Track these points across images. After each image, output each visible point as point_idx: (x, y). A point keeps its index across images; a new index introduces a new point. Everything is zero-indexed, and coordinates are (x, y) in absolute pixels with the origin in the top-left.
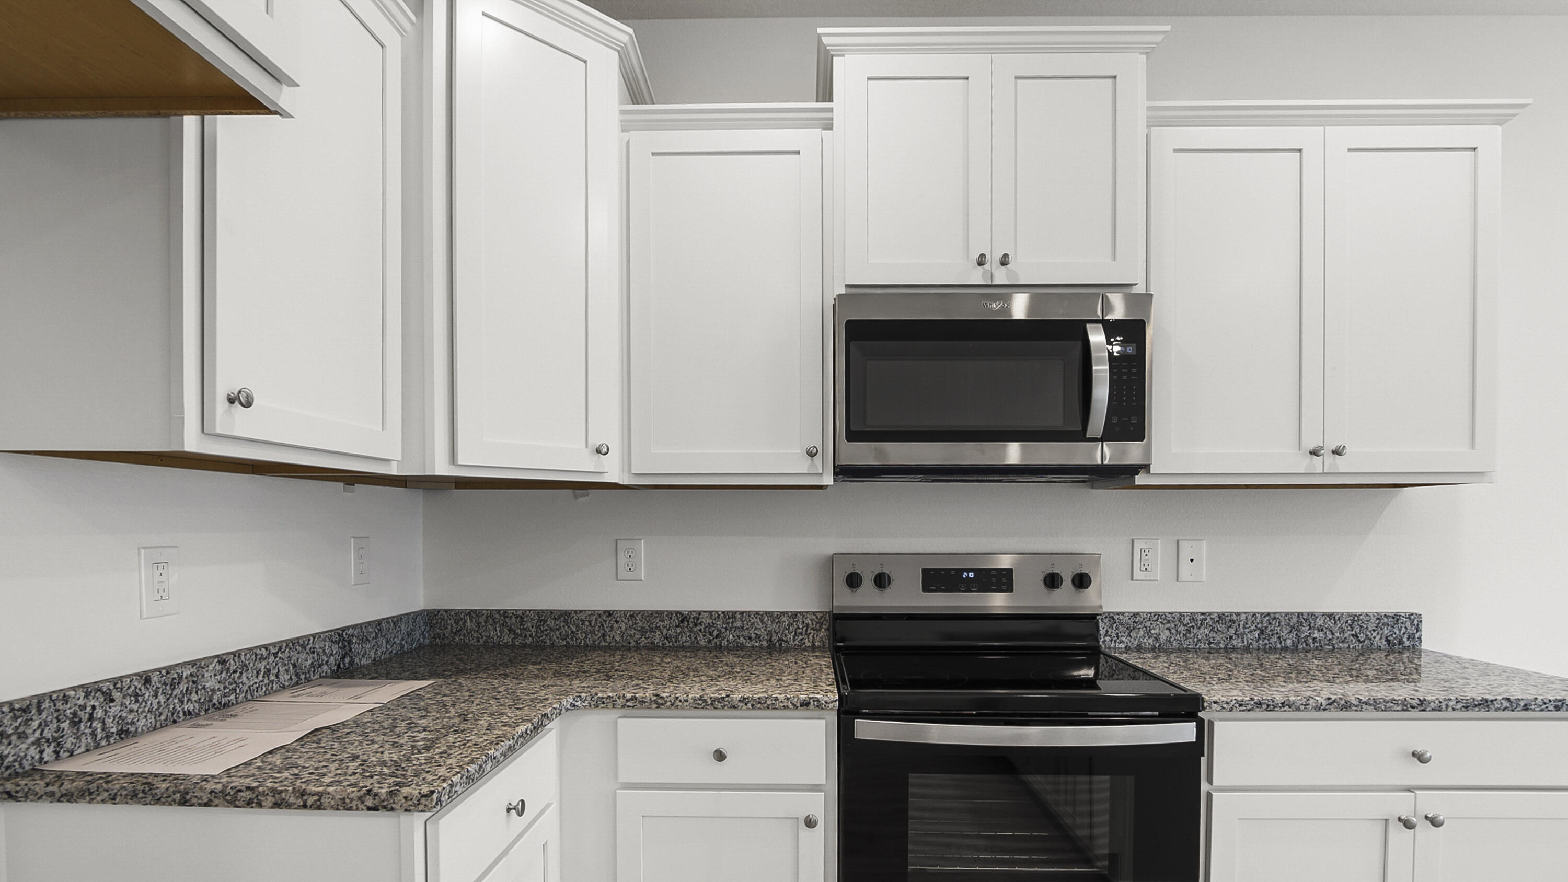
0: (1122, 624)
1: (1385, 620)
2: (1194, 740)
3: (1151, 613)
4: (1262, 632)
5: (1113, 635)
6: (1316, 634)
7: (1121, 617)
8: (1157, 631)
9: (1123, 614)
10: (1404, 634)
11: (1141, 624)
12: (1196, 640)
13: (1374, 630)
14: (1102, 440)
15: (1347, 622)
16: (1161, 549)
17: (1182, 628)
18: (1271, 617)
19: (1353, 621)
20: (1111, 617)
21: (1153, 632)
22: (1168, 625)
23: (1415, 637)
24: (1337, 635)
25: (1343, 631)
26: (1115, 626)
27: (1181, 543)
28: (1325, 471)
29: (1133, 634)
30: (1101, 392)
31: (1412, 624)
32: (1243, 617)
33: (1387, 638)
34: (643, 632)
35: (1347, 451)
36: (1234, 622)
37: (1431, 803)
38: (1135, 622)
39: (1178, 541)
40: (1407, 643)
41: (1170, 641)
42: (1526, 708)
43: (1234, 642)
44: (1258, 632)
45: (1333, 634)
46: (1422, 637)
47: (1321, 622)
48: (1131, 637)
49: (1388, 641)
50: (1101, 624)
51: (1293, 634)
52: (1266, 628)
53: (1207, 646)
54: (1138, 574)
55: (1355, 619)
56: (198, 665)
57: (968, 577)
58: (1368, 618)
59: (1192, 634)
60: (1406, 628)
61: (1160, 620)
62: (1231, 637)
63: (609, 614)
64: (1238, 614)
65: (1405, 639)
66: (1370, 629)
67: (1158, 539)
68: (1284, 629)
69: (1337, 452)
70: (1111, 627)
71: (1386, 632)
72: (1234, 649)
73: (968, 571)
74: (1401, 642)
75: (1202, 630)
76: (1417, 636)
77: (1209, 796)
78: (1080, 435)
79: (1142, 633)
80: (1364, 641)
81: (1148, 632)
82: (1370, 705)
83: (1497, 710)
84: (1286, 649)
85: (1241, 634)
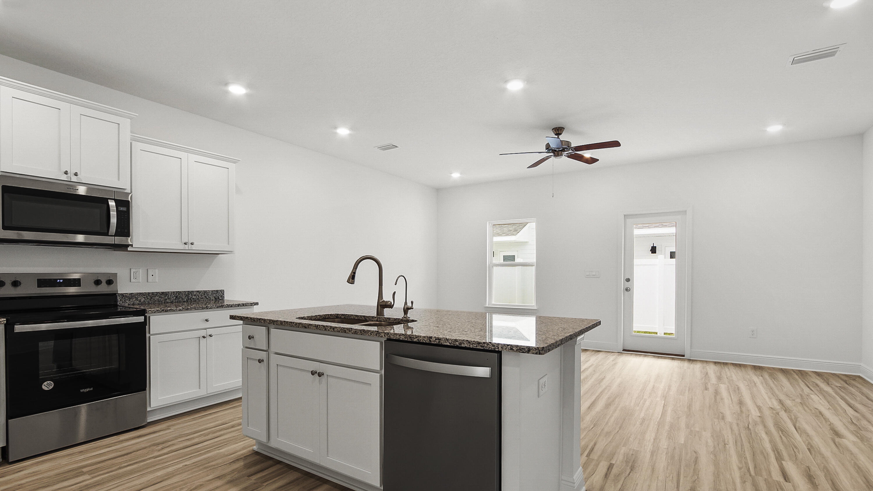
0: (127, 297)
1: (214, 292)
2: (143, 321)
3: (137, 293)
4: (176, 297)
5: (123, 301)
6: (194, 297)
7: (126, 295)
8: (140, 299)
9: (127, 293)
10: (220, 295)
11: (134, 296)
12: (154, 301)
13: (211, 295)
14: (115, 236)
15: (203, 293)
16: (141, 272)
17: (149, 297)
18: (179, 293)
19: (205, 293)
20: (122, 295)
21: (138, 299)
22: (144, 297)
23: (223, 297)
24: (200, 297)
25: (202, 296)
26: (124, 298)
27: (148, 270)
28: (189, 249)
29: (131, 300)
30: (114, 220)
31: (222, 293)
32: (170, 293)
33: (215, 297)
35: (195, 243)
36: (167, 294)
37: (210, 332)
38: (132, 296)
39: (147, 269)
41: (145, 302)
42: (231, 306)
43: (167, 301)
44: (175, 297)
45: (199, 297)
46: (225, 297)
47: (195, 293)
48: (130, 301)
50: (118, 297)
51: (187, 297)
52: (178, 296)
53: (158, 302)
54: (132, 280)
57: (60, 282)
58: (209, 292)
59: (153, 299)
60: (220, 294)
61: (141, 295)
62: (166, 299)
64: (168, 292)
65: (220, 297)
66: (210, 295)
67: (140, 269)
68: (184, 296)
69: (192, 244)
70: (122, 298)
71: (214, 295)
72: (167, 303)
73: (60, 279)
74: (219, 298)
75: (156, 298)
76: (223, 296)
77: (150, 337)
78: (107, 234)
79: (134, 299)
80: (208, 298)
81: (137, 299)
82: (194, 308)
83: (225, 307)
84: (184, 302)
85: (170, 298)
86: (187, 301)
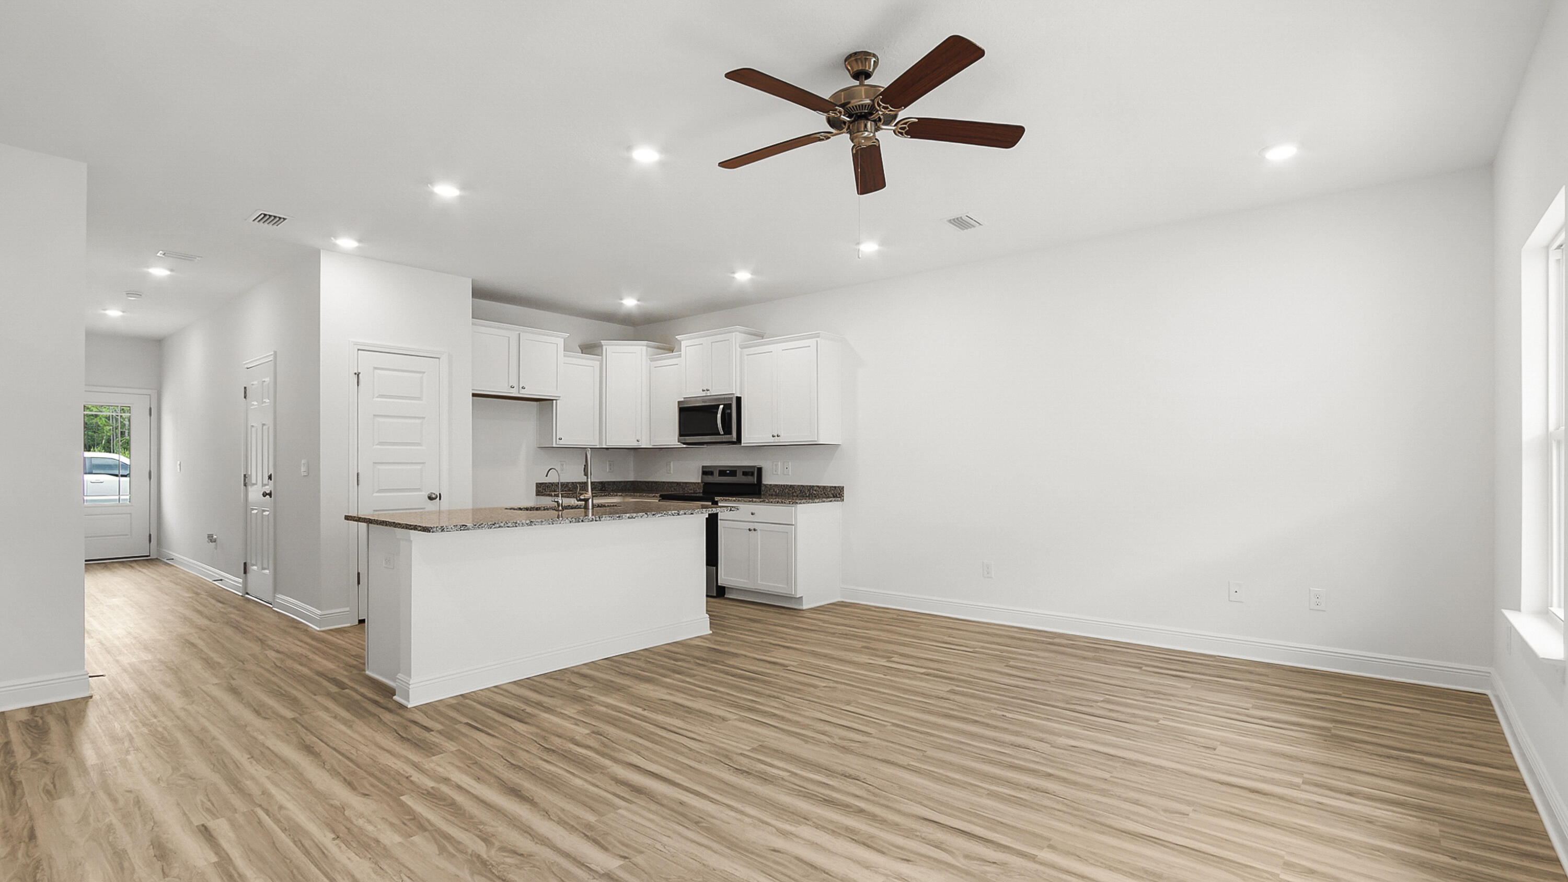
0: (768, 488)
1: (832, 488)
3: (774, 485)
5: (766, 491)
7: (768, 485)
8: (776, 490)
12: (784, 493)
13: (829, 491)
14: (723, 435)
15: (822, 489)
20: (765, 485)
23: (841, 494)
27: (784, 463)
35: (781, 435)
44: (800, 491)
49: (829, 494)
50: (763, 488)
51: (809, 492)
54: (774, 472)
58: (828, 487)
60: (838, 491)
65: (838, 494)
67: (779, 462)
69: (779, 437)
71: (832, 492)
73: (727, 471)
75: (786, 490)
79: (772, 490)
86: (809, 496)
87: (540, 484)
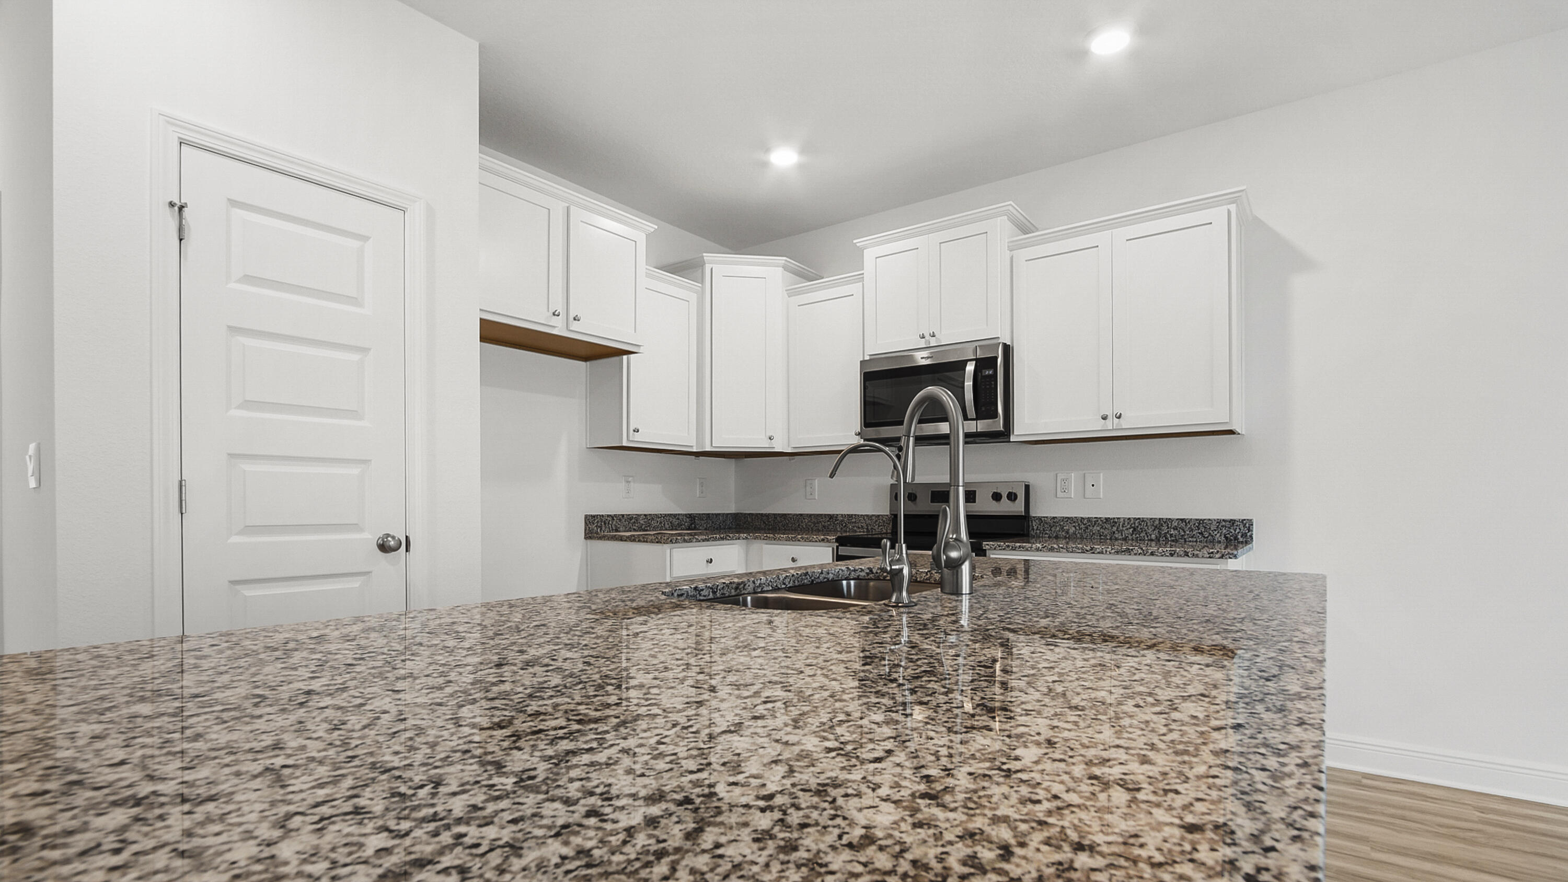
0: (1047, 522)
1: (1224, 523)
3: (1065, 517)
4: (1135, 529)
5: (1040, 530)
6: (1173, 532)
7: (1046, 519)
8: (1068, 528)
9: (1048, 517)
10: (1239, 532)
11: (1058, 523)
12: (1092, 533)
13: (1215, 530)
14: (976, 419)
15: (1195, 524)
16: (1074, 478)
17: (1083, 526)
18: (1141, 520)
19: (1199, 524)
20: (1040, 519)
22: (1075, 524)
23: (1247, 535)
24: (1188, 532)
25: (1192, 530)
26: (1040, 525)
27: (1087, 475)
28: (1114, 428)
29: (1053, 529)
30: (969, 395)
31: (1245, 526)
32: (1122, 520)
33: (1225, 535)
34: (814, 523)
35: (1124, 415)
36: (1116, 523)
38: (1055, 522)
39: (1081, 474)
40: (1241, 540)
41: (1076, 534)
43: (1117, 534)
44: (1132, 529)
45: (1185, 532)
46: (1253, 535)
47: (1176, 524)
48: (1051, 531)
49: (1226, 538)
50: (1034, 520)
51: (1157, 531)
52: (1138, 527)
53: (1099, 537)
54: (1060, 494)
55: (1201, 522)
56: (639, 515)
58: (1211, 522)
59: (1090, 530)
60: (1240, 529)
61: (1070, 521)
62: (1114, 532)
63: (801, 515)
64: (1118, 518)
65: (1240, 536)
66: (1212, 529)
67: (1074, 474)
68: (1150, 528)
69: (1118, 418)
71: (1225, 531)
72: (1116, 539)
74: (1236, 538)
75: (1095, 528)
76: (1249, 534)
79: (1058, 529)
80: (1208, 537)
84: (1152, 540)
85: (1122, 531)
86: (1158, 540)
87: (593, 516)
